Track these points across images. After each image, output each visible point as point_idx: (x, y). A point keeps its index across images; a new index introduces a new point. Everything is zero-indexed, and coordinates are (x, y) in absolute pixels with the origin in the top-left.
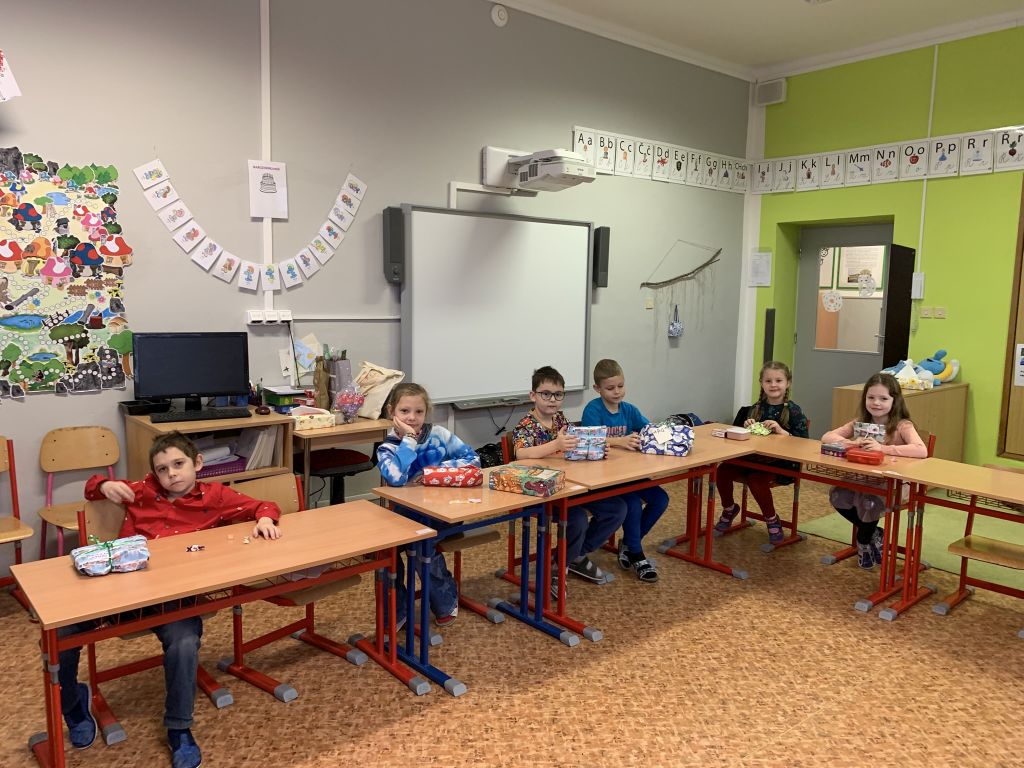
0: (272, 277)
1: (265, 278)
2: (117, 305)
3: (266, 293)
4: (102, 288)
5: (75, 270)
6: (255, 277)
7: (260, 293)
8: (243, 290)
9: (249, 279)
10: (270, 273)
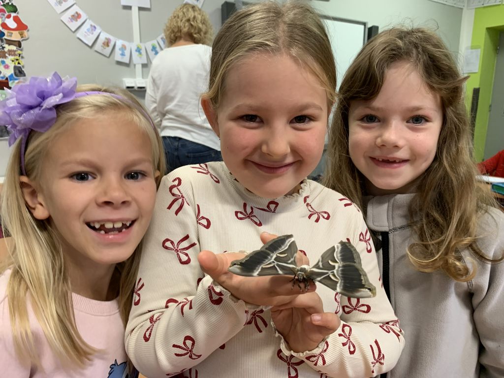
0: (140, 53)
1: (135, 55)
2: (19, 72)
3: (137, 66)
4: (6, 57)
6: (127, 53)
7: (132, 66)
8: (119, 63)
9: (123, 55)
10: (139, 50)
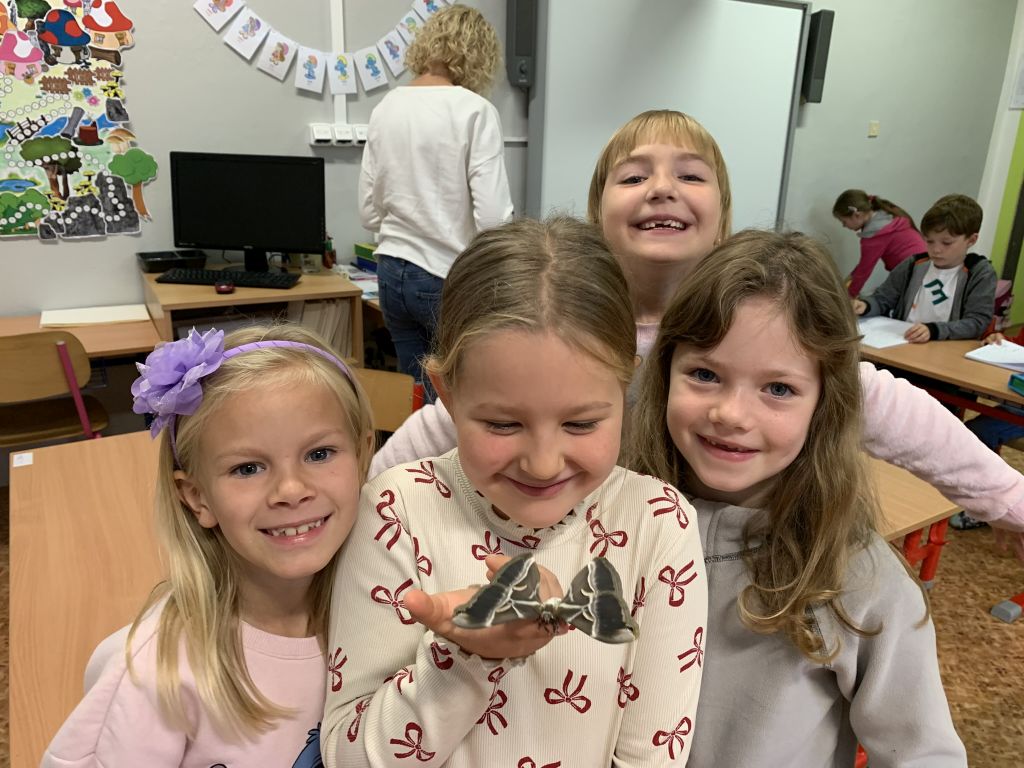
0: (344, 74)
1: (334, 75)
2: (116, 111)
3: (337, 98)
4: (92, 83)
5: (47, 53)
6: (319, 72)
7: (327, 97)
8: (303, 92)
9: (310, 76)
10: (341, 67)
